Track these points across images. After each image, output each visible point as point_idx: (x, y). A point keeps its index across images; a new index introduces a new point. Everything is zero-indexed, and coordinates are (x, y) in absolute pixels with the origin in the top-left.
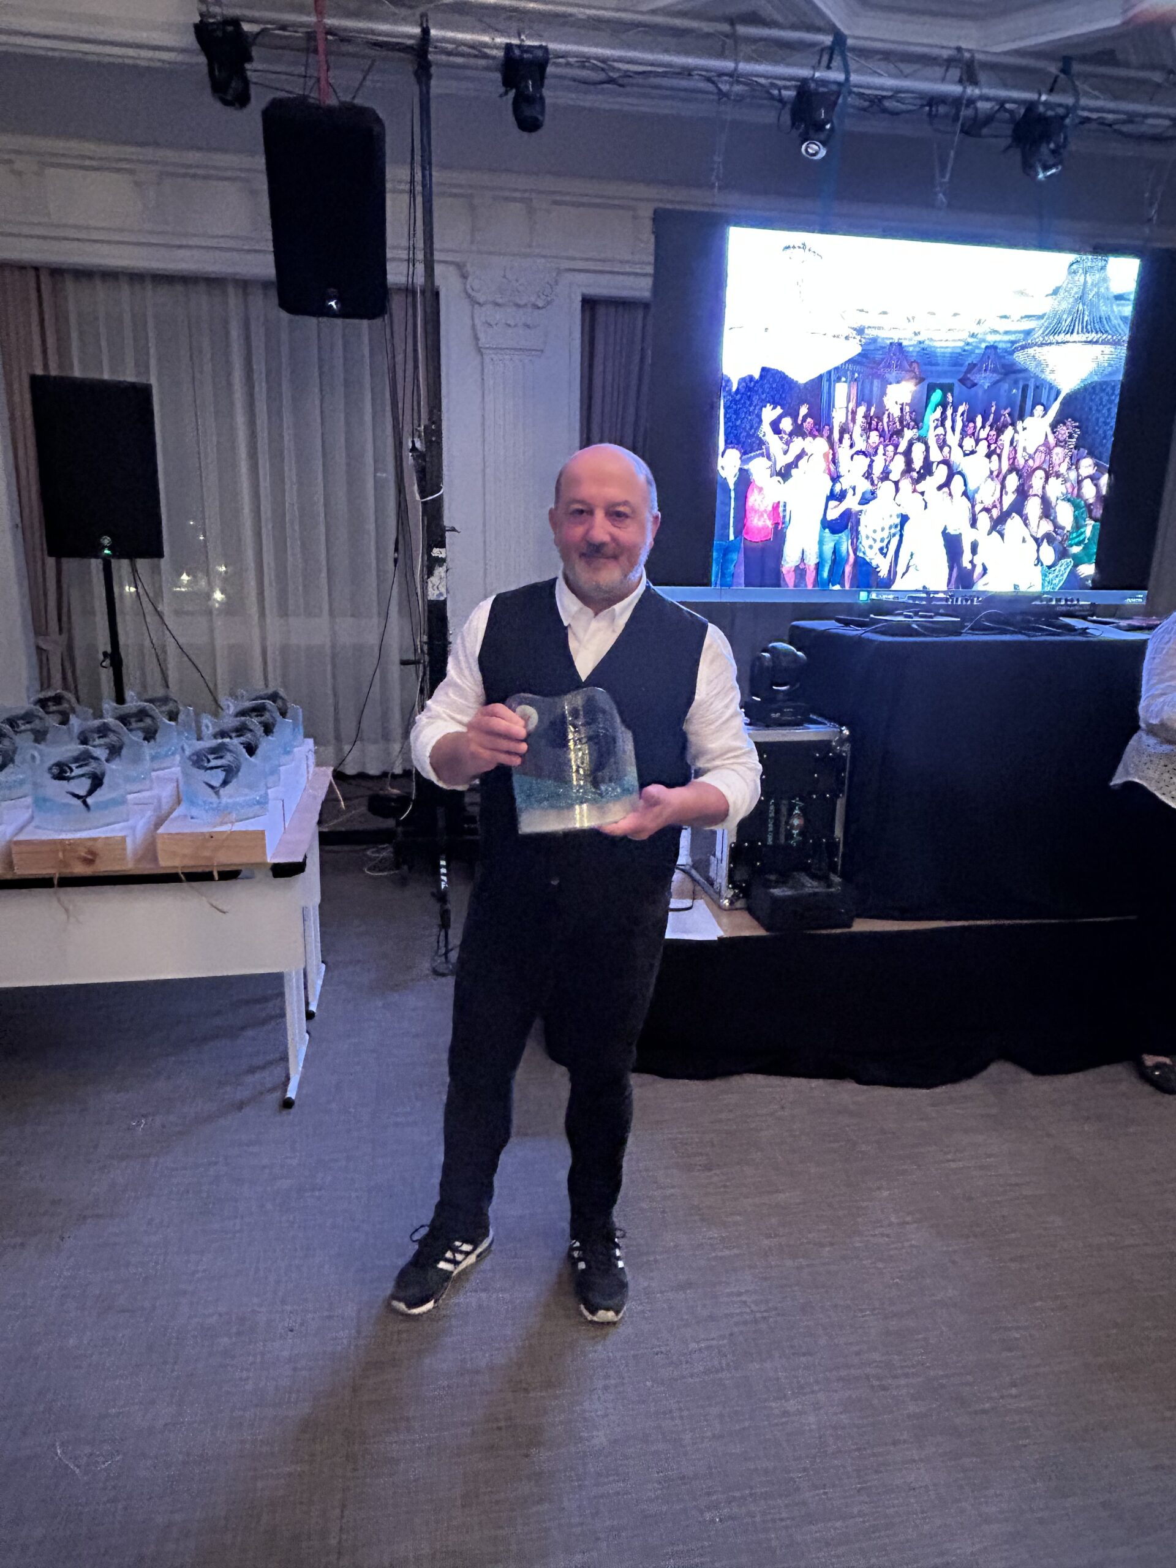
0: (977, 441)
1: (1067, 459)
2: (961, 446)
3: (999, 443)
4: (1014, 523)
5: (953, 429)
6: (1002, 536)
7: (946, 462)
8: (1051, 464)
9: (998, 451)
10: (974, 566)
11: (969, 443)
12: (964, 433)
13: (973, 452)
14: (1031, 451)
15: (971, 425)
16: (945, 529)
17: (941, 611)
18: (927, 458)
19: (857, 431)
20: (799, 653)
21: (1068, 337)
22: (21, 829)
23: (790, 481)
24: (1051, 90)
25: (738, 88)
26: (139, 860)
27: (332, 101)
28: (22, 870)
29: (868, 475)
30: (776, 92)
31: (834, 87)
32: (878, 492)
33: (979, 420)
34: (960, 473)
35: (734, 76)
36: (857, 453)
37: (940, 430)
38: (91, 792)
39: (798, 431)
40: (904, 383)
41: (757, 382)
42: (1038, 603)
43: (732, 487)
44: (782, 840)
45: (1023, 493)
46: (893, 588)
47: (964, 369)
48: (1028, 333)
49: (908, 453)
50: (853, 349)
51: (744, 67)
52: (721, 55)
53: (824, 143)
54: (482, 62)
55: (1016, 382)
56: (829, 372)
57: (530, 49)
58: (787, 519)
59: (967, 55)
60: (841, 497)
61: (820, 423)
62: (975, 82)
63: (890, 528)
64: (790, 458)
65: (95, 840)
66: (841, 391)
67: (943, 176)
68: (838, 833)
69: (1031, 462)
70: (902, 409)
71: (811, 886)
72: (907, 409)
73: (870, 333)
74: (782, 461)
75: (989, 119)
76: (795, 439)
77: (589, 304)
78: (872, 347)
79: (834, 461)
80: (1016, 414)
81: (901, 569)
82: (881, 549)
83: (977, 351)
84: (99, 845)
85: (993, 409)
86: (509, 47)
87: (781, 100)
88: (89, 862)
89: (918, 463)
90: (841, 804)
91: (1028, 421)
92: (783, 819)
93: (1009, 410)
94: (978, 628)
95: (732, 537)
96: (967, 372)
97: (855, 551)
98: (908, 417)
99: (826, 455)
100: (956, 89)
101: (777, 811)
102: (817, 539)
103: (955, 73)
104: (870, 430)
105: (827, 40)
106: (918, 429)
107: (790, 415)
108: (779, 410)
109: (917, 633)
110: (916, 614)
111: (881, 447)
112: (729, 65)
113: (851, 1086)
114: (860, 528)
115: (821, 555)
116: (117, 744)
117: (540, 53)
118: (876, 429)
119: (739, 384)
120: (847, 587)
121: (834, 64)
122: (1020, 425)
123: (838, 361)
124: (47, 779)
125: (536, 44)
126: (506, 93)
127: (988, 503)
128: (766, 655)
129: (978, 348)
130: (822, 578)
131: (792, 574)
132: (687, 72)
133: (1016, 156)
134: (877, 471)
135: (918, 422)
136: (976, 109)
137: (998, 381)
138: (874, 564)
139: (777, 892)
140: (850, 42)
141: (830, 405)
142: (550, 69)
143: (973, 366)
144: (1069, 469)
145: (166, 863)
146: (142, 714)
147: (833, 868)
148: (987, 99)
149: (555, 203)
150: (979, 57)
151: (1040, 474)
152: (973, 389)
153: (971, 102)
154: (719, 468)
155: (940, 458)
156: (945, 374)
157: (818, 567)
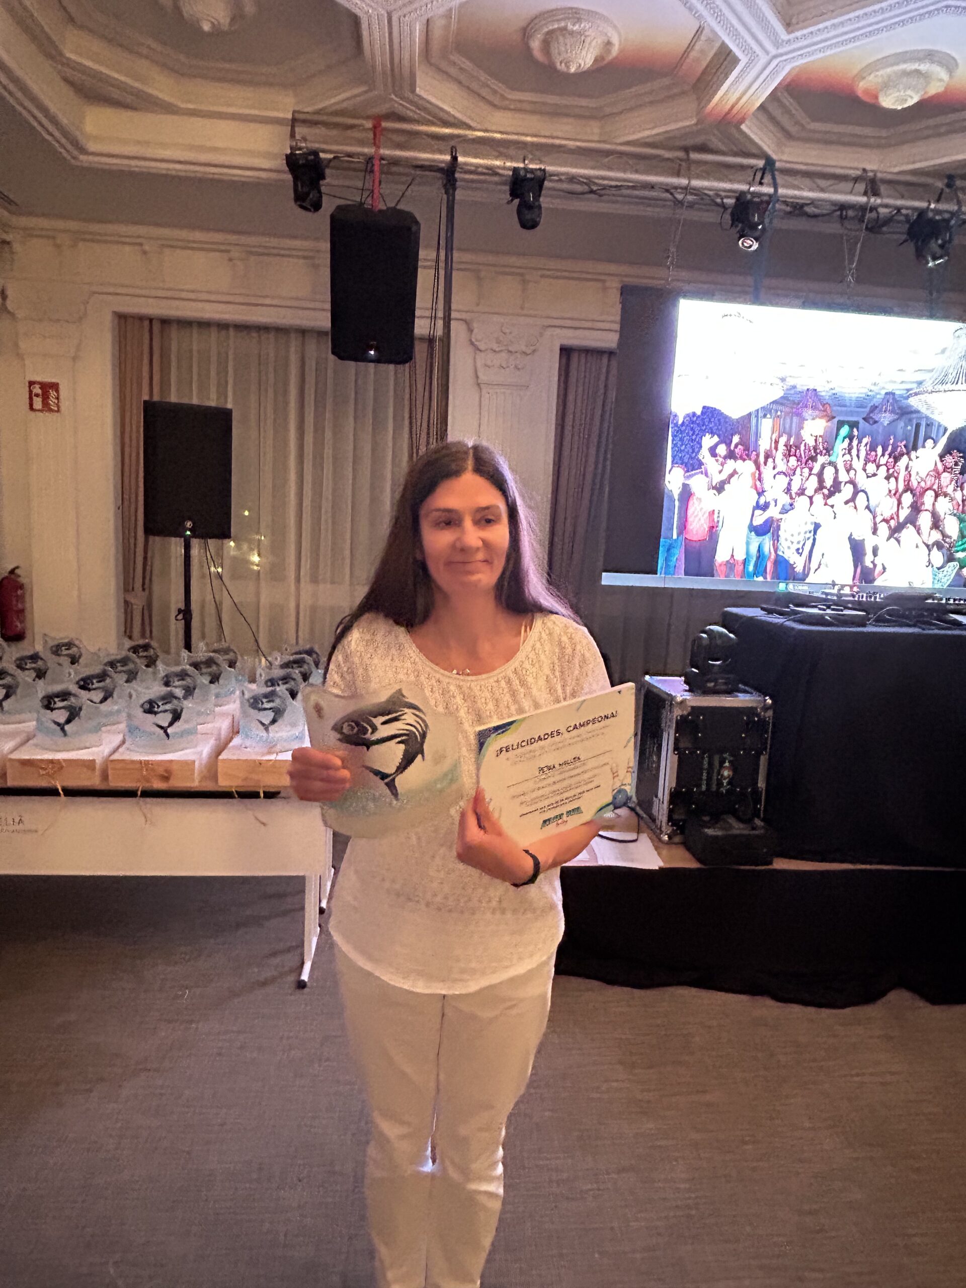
0: (878, 466)
1: (954, 482)
2: (865, 470)
3: (896, 468)
4: (909, 532)
5: (858, 456)
6: (899, 541)
7: (852, 482)
8: (940, 486)
9: (896, 474)
10: (875, 566)
11: (871, 468)
12: (867, 461)
13: (874, 475)
14: (923, 475)
15: (873, 453)
16: (851, 535)
17: (850, 605)
18: (836, 479)
19: (779, 455)
20: (732, 635)
21: (954, 387)
22: (115, 751)
23: (724, 493)
24: (938, 201)
25: (690, 198)
26: (203, 778)
27: (382, 206)
28: (116, 783)
29: (788, 490)
30: (719, 200)
31: (765, 198)
32: (795, 504)
33: (880, 450)
34: (863, 491)
35: (686, 189)
36: (779, 473)
37: (848, 457)
38: (171, 724)
39: (731, 455)
40: (818, 421)
41: (699, 416)
42: (930, 601)
43: (676, 497)
44: (714, 788)
45: (916, 508)
46: (807, 581)
47: (868, 410)
48: (920, 383)
49: (820, 476)
50: (777, 393)
51: (696, 183)
52: (678, 174)
53: (757, 240)
54: (496, 179)
55: (910, 420)
56: (757, 411)
57: (532, 171)
58: (720, 524)
59: (871, 174)
60: (765, 507)
61: (748, 450)
62: (876, 193)
63: (806, 533)
64: (724, 476)
65: (171, 761)
66: (766, 426)
67: (851, 262)
68: (761, 784)
69: (923, 484)
70: (816, 440)
71: (738, 828)
72: (820, 440)
73: (790, 382)
74: (717, 479)
75: (889, 220)
76: (728, 461)
77: (566, 352)
78: (792, 392)
79: (760, 479)
80: (911, 446)
81: (814, 565)
82: (798, 550)
83: (878, 396)
84: (175, 767)
85: (891, 442)
86: (515, 170)
87: (723, 206)
88: (166, 778)
89: (829, 482)
90: (763, 760)
91: (920, 451)
92: (716, 771)
93: (904, 443)
94: (880, 621)
95: (675, 537)
96: (868, 414)
97: (776, 551)
98: (821, 447)
99: (753, 475)
100: (863, 199)
101: (711, 764)
102: (745, 541)
103: (861, 187)
104: (790, 456)
105: (761, 163)
106: (829, 456)
107: (725, 443)
108: (716, 439)
109: (829, 624)
110: (829, 607)
111: (798, 470)
112: (684, 182)
113: (770, 1002)
114: (780, 533)
115: (748, 553)
116: (191, 686)
117: (539, 173)
118: (795, 455)
119: (685, 418)
120: (769, 579)
121: (765, 181)
122: (913, 454)
123: (765, 401)
124: (139, 712)
125: (538, 167)
126: (512, 200)
127: (887, 515)
128: (704, 635)
129: (879, 394)
130: (748, 572)
131: (723, 568)
132: (652, 186)
133: (910, 248)
134: (795, 488)
135: (828, 451)
136: (878, 213)
137: (894, 421)
138: (792, 562)
139: (710, 832)
140: (778, 165)
141: (757, 435)
142: (547, 184)
143: (874, 408)
144: (955, 490)
145: (224, 783)
146: (210, 662)
147: (756, 814)
148: (886, 206)
149: (542, 276)
150: (879, 175)
151: (930, 495)
152: (875, 426)
153: (873, 209)
154: (666, 482)
155: (847, 479)
156: (851, 413)
157: (745, 562)
